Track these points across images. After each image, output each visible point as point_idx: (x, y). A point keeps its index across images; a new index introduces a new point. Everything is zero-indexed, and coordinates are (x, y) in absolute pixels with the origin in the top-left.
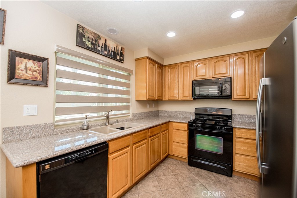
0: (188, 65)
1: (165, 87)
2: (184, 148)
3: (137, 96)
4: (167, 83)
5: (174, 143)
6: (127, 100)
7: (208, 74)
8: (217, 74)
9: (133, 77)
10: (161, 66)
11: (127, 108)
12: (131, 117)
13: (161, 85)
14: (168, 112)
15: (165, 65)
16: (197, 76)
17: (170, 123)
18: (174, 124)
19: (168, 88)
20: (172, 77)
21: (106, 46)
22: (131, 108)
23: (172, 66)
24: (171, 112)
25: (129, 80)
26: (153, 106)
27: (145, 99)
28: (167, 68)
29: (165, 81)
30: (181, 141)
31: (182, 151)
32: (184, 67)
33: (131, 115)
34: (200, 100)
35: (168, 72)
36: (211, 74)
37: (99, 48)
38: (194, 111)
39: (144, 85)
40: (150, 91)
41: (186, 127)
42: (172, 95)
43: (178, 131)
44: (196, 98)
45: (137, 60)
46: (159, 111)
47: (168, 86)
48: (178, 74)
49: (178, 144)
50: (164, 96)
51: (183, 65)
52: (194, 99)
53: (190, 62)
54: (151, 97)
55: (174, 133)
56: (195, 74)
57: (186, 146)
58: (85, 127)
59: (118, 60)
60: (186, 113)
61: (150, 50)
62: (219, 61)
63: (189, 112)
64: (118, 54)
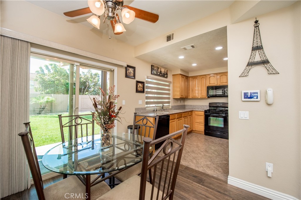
0: (204, 77)
1: (190, 90)
2: (202, 125)
3: (173, 96)
4: (191, 88)
5: (196, 123)
6: (169, 98)
7: (216, 83)
8: (221, 83)
9: (171, 85)
10: (187, 78)
11: (169, 102)
12: (170, 108)
13: (187, 89)
14: (191, 105)
15: (189, 76)
16: (210, 84)
17: (193, 111)
18: (196, 112)
19: (192, 91)
20: (194, 84)
21: (161, 71)
22: (171, 103)
23: (195, 77)
24: (194, 105)
25: (169, 87)
26: (182, 102)
27: (179, 98)
28: (191, 78)
29: (189, 86)
30: (200, 121)
31: (201, 127)
32: (201, 78)
33: (170, 106)
34: (212, 98)
35: (192, 81)
36: (218, 83)
37: (158, 74)
38: (208, 105)
39: (178, 89)
40: (182, 93)
41: (203, 113)
42: (194, 95)
43: (198, 116)
44: (210, 97)
45: (173, 75)
46: (185, 105)
47: (192, 89)
48: (198, 82)
49: (198, 124)
50: (189, 95)
51: (201, 77)
52: (209, 97)
53: (205, 75)
54: (182, 97)
55: (196, 117)
56: (209, 83)
57: (203, 124)
58: (155, 110)
59: (165, 77)
60: (203, 106)
61: (182, 70)
62: (223, 75)
63: (205, 106)
64: (165, 74)
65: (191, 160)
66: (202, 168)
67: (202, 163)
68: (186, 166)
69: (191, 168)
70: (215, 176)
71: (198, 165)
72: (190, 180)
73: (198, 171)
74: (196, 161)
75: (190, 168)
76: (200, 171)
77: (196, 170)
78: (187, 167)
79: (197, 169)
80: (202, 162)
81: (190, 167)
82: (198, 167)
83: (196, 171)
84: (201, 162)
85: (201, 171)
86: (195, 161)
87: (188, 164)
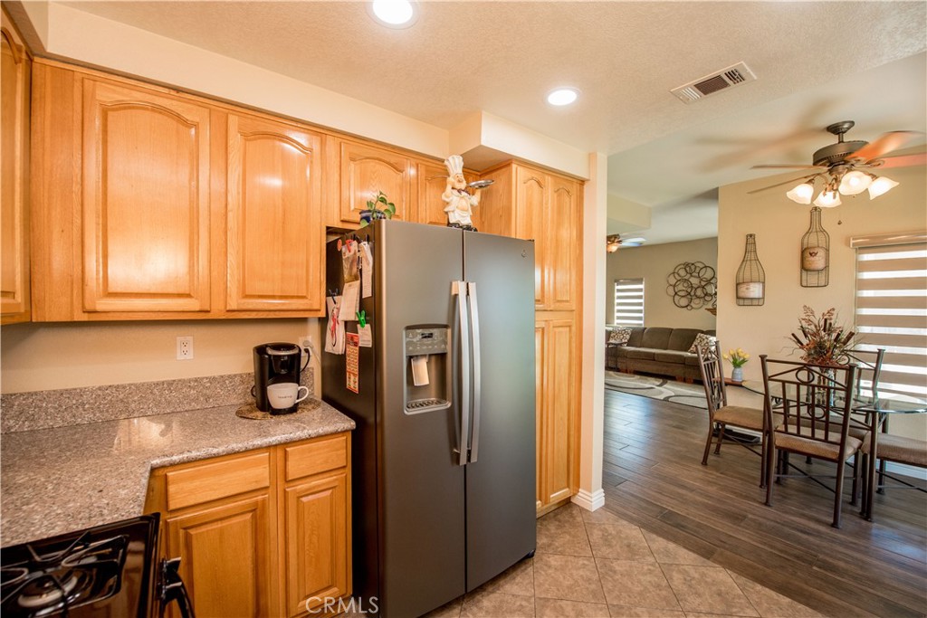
65: (690, 586)
66: (654, 547)
67: (646, 568)
68: (710, 563)
69: (690, 553)
70: (625, 522)
71: (667, 561)
72: (694, 521)
73: (668, 539)
74: (669, 580)
75: (694, 552)
76: (664, 538)
77: (675, 542)
78: (708, 559)
79: (671, 546)
80: (645, 574)
81: (695, 556)
82: (667, 553)
83: (675, 540)
84: (650, 572)
85: (660, 539)
86: (677, 579)
87: (703, 569)
